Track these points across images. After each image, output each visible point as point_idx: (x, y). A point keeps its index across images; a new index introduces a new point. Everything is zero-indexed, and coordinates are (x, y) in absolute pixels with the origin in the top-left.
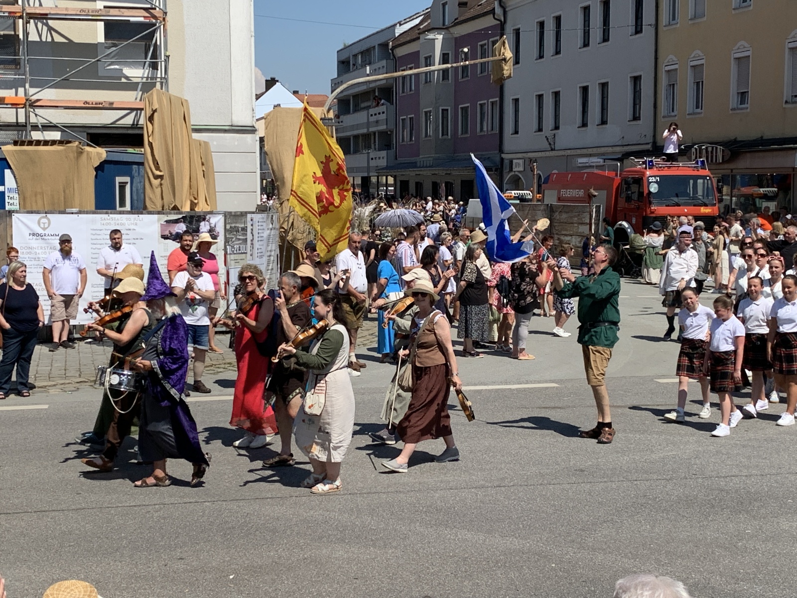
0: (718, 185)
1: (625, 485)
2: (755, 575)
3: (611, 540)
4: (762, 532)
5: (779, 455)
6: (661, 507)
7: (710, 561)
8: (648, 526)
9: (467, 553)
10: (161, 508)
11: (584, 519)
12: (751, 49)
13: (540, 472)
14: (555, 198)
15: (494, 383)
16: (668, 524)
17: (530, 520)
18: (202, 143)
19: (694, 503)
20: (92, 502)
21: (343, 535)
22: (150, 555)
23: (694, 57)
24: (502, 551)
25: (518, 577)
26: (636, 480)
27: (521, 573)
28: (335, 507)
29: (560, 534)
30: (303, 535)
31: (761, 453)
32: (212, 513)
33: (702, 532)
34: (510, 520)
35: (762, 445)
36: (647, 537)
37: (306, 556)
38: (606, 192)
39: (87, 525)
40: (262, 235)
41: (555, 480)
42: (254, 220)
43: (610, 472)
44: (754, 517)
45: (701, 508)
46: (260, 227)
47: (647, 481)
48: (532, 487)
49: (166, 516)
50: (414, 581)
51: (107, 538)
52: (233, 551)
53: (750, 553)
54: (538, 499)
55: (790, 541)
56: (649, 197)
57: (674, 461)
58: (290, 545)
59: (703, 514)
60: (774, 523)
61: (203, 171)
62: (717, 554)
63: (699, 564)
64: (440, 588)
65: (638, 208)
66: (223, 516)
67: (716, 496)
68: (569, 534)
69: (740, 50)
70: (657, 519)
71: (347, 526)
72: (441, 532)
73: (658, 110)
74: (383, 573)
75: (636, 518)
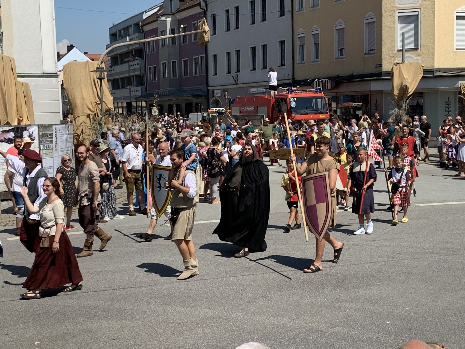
0: (329, 102)
1: (274, 275)
2: (345, 322)
3: (265, 307)
4: (350, 297)
5: (360, 253)
7: (320, 316)
8: (286, 298)
9: (181, 320)
11: (249, 296)
12: (345, 24)
13: (225, 270)
14: (239, 112)
16: (297, 296)
17: (219, 298)
18: (24, 84)
21: (107, 314)
23: (314, 29)
24: (201, 317)
25: (210, 333)
27: (212, 330)
28: (103, 298)
29: (235, 306)
30: (83, 316)
31: (350, 252)
32: (27, 305)
33: (316, 299)
34: (207, 299)
35: (351, 248)
36: (285, 304)
37: (84, 328)
38: (267, 107)
40: (62, 138)
42: (57, 129)
44: (345, 289)
45: (315, 286)
46: (61, 133)
47: (286, 272)
48: (220, 279)
50: (148, 338)
52: (39, 328)
53: (342, 310)
54: (224, 286)
55: (365, 302)
56: (291, 110)
58: (74, 322)
59: (317, 289)
60: (357, 292)
61: (25, 100)
62: (324, 311)
63: (314, 318)
64: (164, 341)
66: (34, 307)
67: (324, 278)
68: (240, 305)
69: (339, 25)
70: (291, 293)
71: (110, 309)
72: (166, 309)
73: (295, 60)
74: (130, 335)
75: (279, 293)
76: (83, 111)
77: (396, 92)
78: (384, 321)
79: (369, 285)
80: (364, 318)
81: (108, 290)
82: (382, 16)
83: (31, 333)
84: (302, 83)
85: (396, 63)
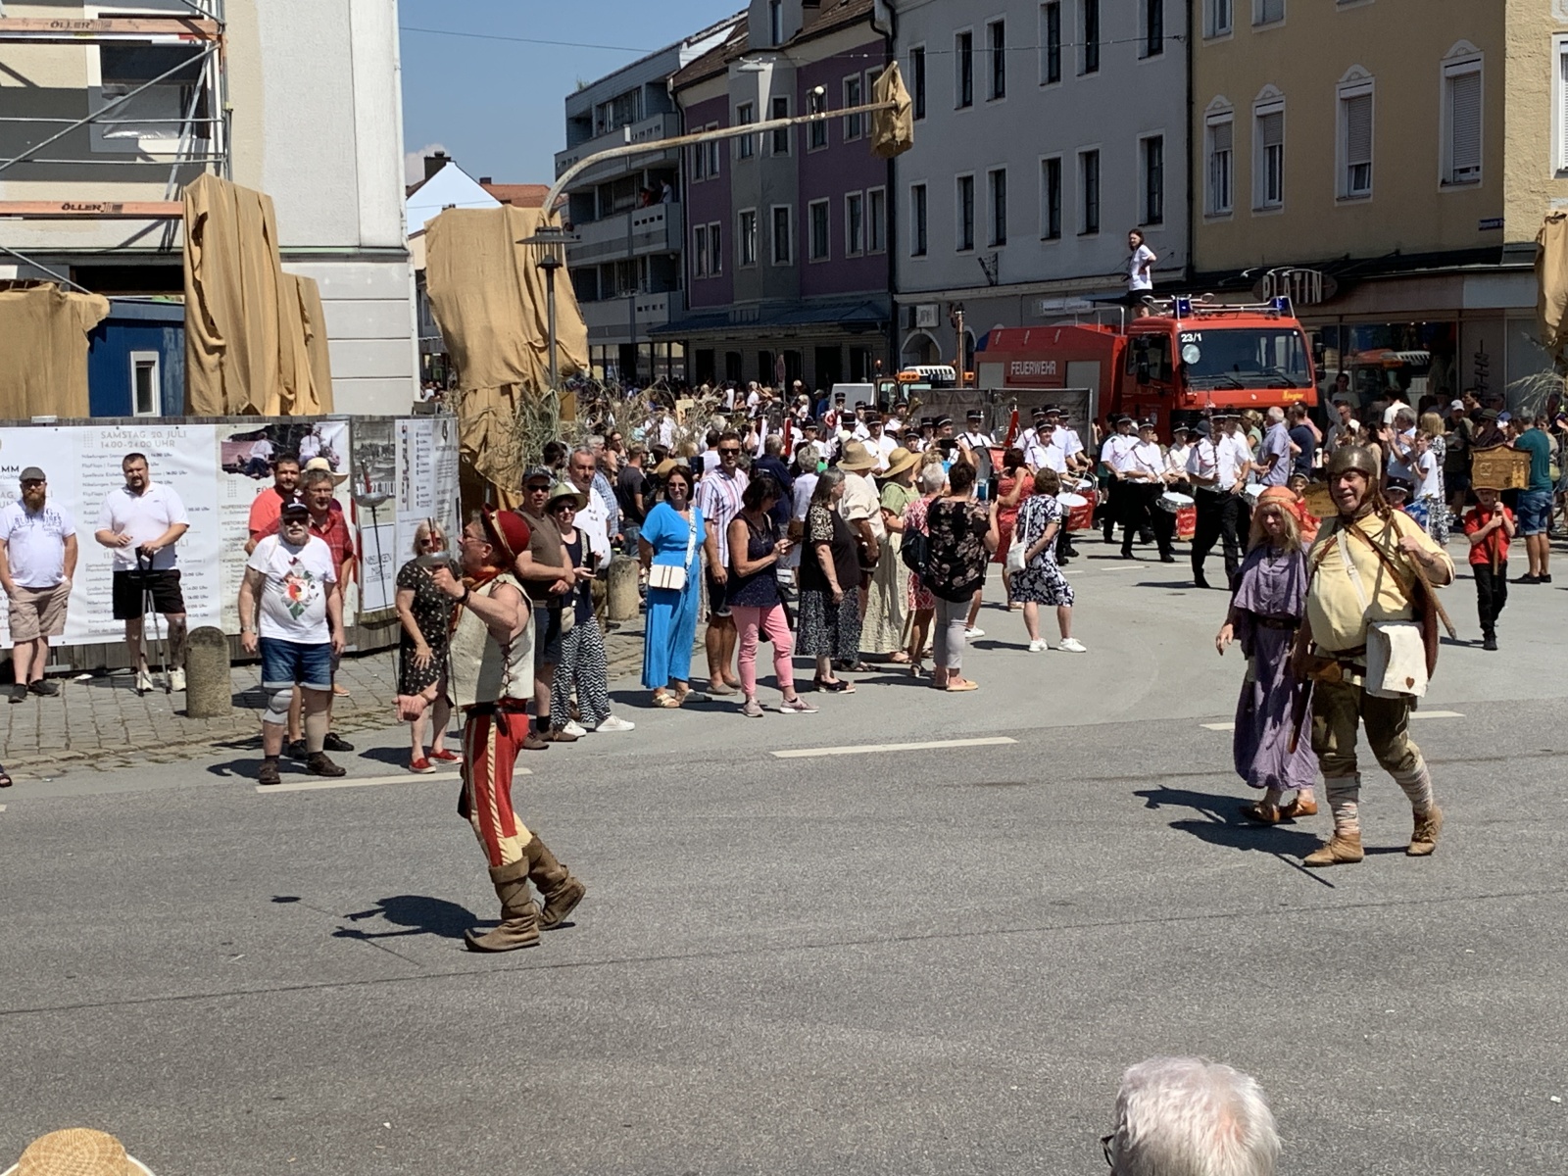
0: (1314, 347)
1: (1149, 929)
2: (1407, 1094)
3: (1125, 1035)
4: (1417, 1011)
5: (1445, 863)
6: (1219, 968)
7: (1317, 1070)
8: (1196, 1007)
9: (845, 1068)
10: (236, 1002)
11: (1071, 997)
12: (1372, 80)
13: (983, 909)
14: (1001, 378)
15: (889, 740)
16: (1234, 1002)
17: (967, 1001)
18: (301, 281)
19: (1284, 960)
20: (98, 992)
21: (599, 1042)
22: (216, 1093)
23: (1263, 98)
24: (913, 1064)
25: (945, 1114)
26: (1171, 919)
27: (951, 1106)
28: (583, 988)
29: (1024, 1027)
30: (521, 1045)
32: (338, 1007)
33: (1300, 1015)
34: (928, 1004)
36: (1195, 1027)
37: (527, 1085)
38: (1097, 364)
39: (90, 1038)
40: (425, 460)
41: (1012, 924)
42: (409, 431)
43: (1119, 906)
44: (1399, 983)
45: (1296, 969)
46: (420, 446)
47: (1190, 919)
48: (969, 938)
49: (247, 1015)
50: (742, 1126)
51: (131, 1062)
52: (382, 1080)
53: (1394, 1052)
54: (981, 961)
55: (1472, 1027)
56: (1182, 373)
57: (1244, 882)
58: (494, 1065)
59: (1301, 981)
60: (1441, 994)
61: (305, 333)
62: (1331, 1056)
63: (1297, 1077)
64: (794, 1138)
65: (1162, 393)
66: (361, 1012)
67: (1326, 945)
68: (1042, 1027)
69: (1352, 84)
70: (1212, 993)
71: (608, 1025)
72: (792, 1031)
73: (1196, 204)
74: (681, 1112)
75: (1172, 991)
76: (489, 372)
77: (1552, 315)
78: (1544, 1094)
79: (1482, 972)
80: (1471, 1081)
81: (597, 964)
82: (1504, 56)
83: (358, 1096)
84: (1221, 283)
85: (1551, 214)
